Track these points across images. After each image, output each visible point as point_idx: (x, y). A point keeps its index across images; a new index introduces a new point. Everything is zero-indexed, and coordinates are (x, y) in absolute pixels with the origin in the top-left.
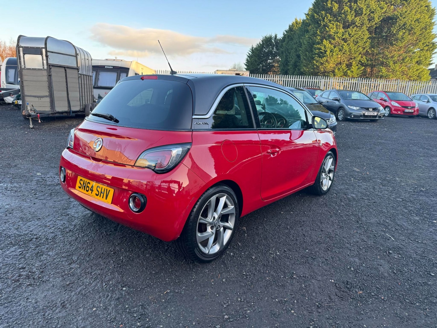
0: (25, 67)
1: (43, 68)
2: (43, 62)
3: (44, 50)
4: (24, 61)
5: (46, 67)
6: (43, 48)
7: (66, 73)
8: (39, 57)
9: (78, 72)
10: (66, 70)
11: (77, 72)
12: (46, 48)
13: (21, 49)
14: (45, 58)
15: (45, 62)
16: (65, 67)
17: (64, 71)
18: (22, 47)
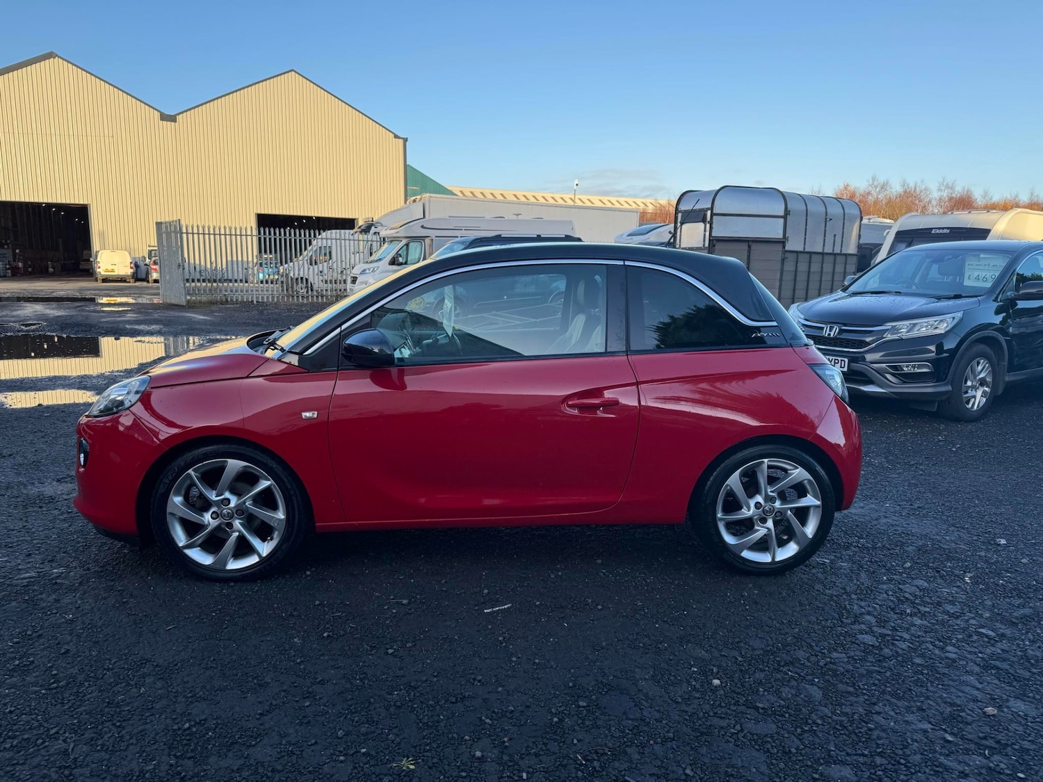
0: (680, 245)
1: (704, 245)
2: (705, 235)
3: (709, 213)
4: (680, 235)
5: (707, 245)
6: (708, 209)
7: (749, 251)
8: (701, 225)
9: (784, 247)
10: (749, 247)
11: (781, 249)
12: (712, 209)
13: (680, 215)
14: (708, 226)
15: (707, 233)
16: (749, 241)
17: (747, 248)
18: (681, 212)
